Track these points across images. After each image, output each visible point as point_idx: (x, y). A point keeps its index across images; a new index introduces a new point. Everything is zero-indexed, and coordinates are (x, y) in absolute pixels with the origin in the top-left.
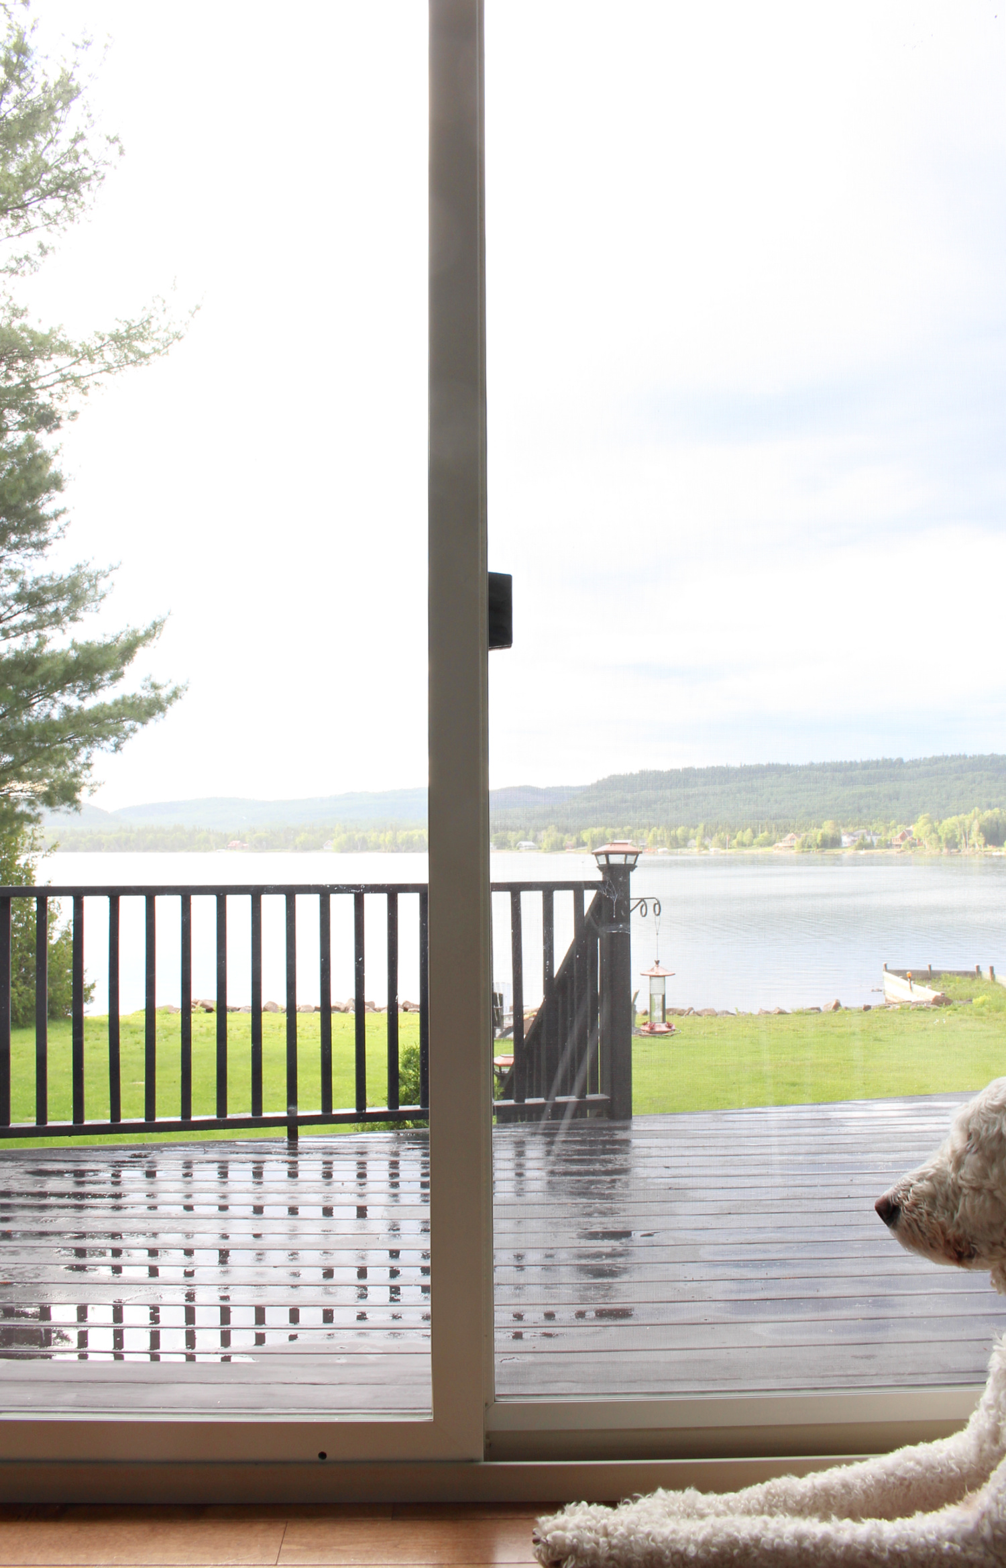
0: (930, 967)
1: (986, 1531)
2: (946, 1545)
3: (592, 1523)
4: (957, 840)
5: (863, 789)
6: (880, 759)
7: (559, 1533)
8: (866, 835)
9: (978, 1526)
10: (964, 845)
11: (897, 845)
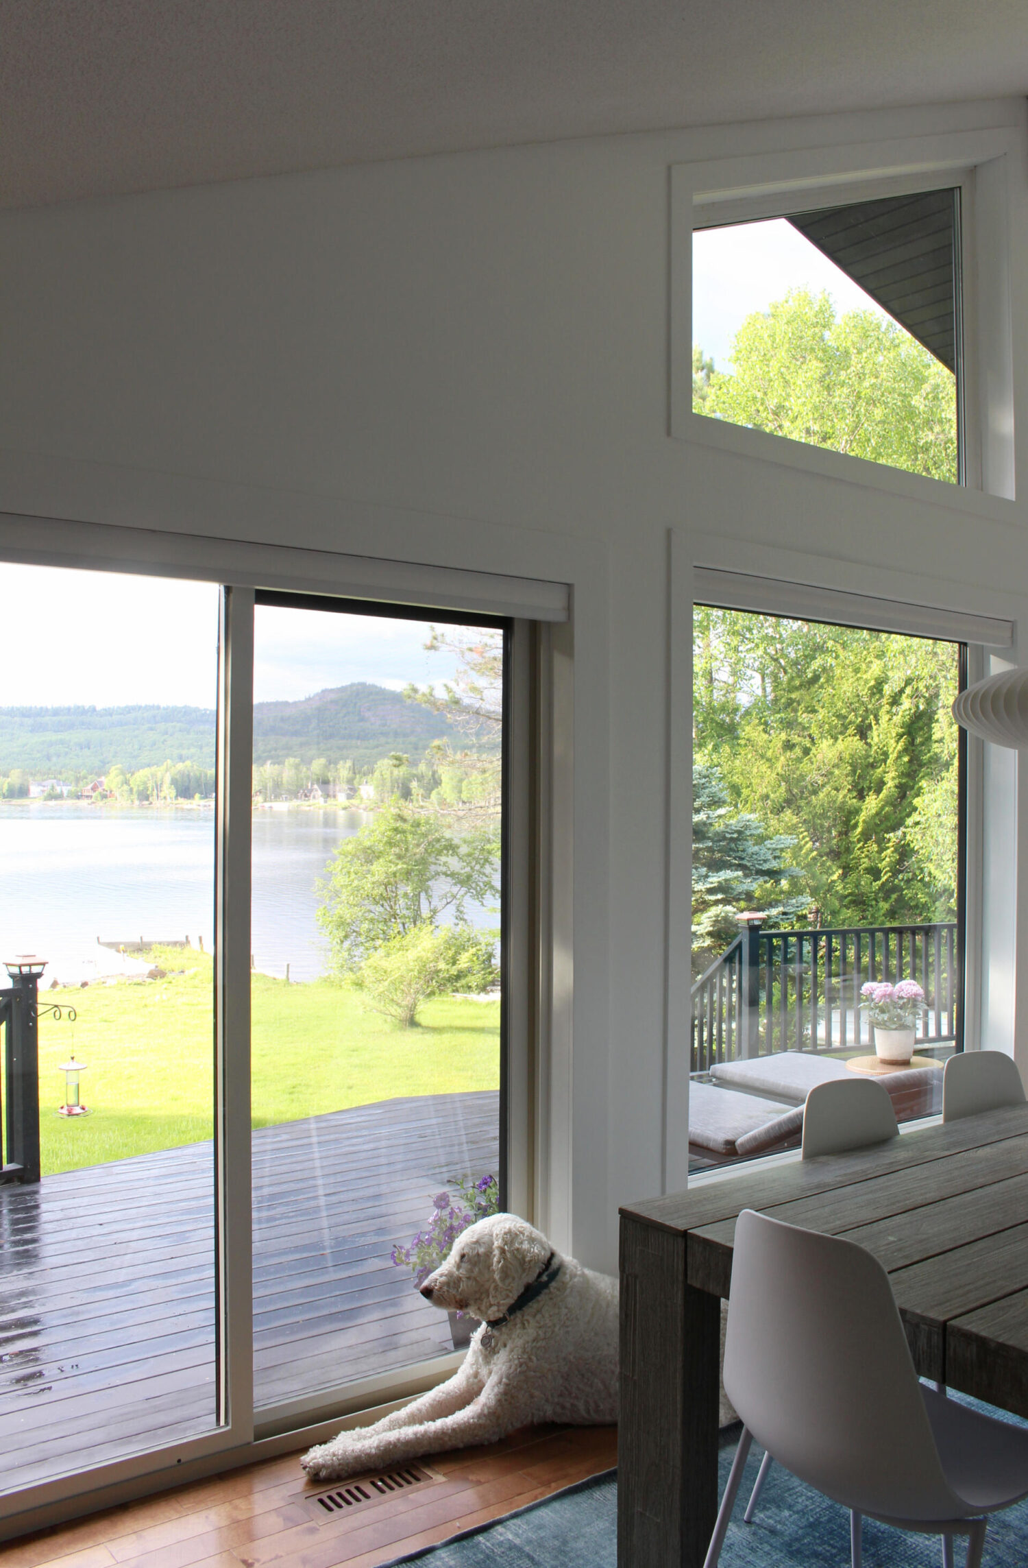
0: (141, 938)
1: (486, 1411)
2: (472, 1420)
3: (326, 1453)
4: (149, 793)
5: (54, 737)
6: (72, 706)
7: (315, 1461)
8: (55, 785)
9: (482, 1410)
10: (155, 797)
11: (87, 797)
